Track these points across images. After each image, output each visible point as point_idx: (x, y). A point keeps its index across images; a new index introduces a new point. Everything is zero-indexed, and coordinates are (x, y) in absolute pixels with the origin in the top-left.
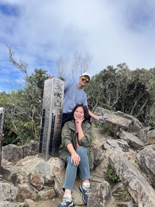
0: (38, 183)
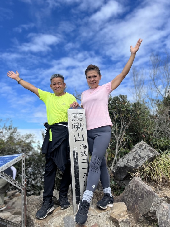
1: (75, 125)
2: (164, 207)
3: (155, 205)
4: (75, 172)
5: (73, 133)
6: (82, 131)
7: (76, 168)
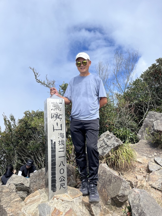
1: (54, 114)
2: (135, 192)
3: (123, 189)
4: (52, 161)
5: (52, 122)
6: (60, 121)
7: (53, 156)
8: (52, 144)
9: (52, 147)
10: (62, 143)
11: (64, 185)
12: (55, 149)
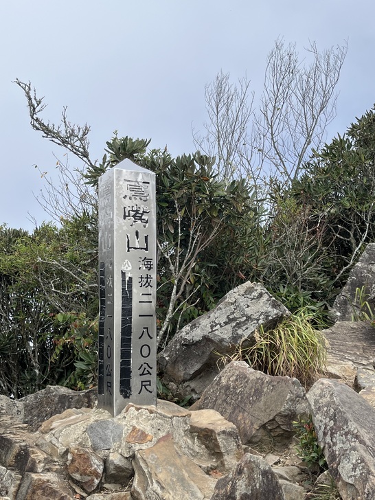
0: (86, 474)
1: (130, 209)
3: (291, 400)
4: (123, 322)
5: (125, 228)
6: (145, 227)
7: (127, 311)
8: (124, 281)
9: (123, 289)
10: (147, 281)
11: (150, 385)
12: (131, 294)
